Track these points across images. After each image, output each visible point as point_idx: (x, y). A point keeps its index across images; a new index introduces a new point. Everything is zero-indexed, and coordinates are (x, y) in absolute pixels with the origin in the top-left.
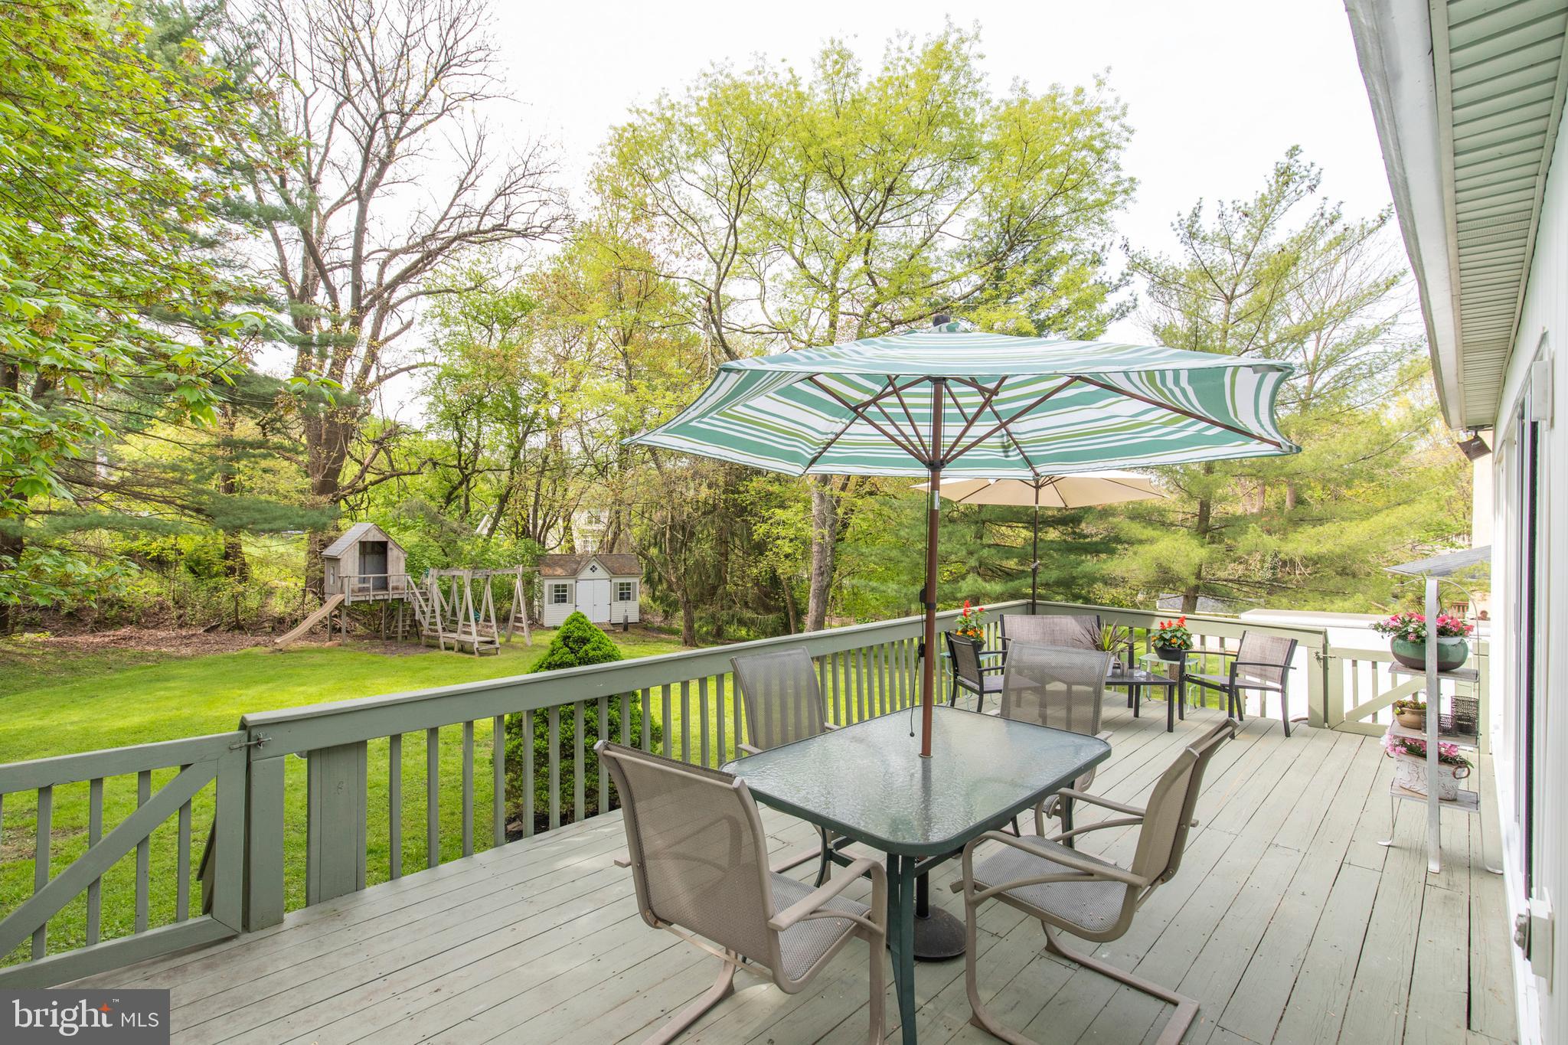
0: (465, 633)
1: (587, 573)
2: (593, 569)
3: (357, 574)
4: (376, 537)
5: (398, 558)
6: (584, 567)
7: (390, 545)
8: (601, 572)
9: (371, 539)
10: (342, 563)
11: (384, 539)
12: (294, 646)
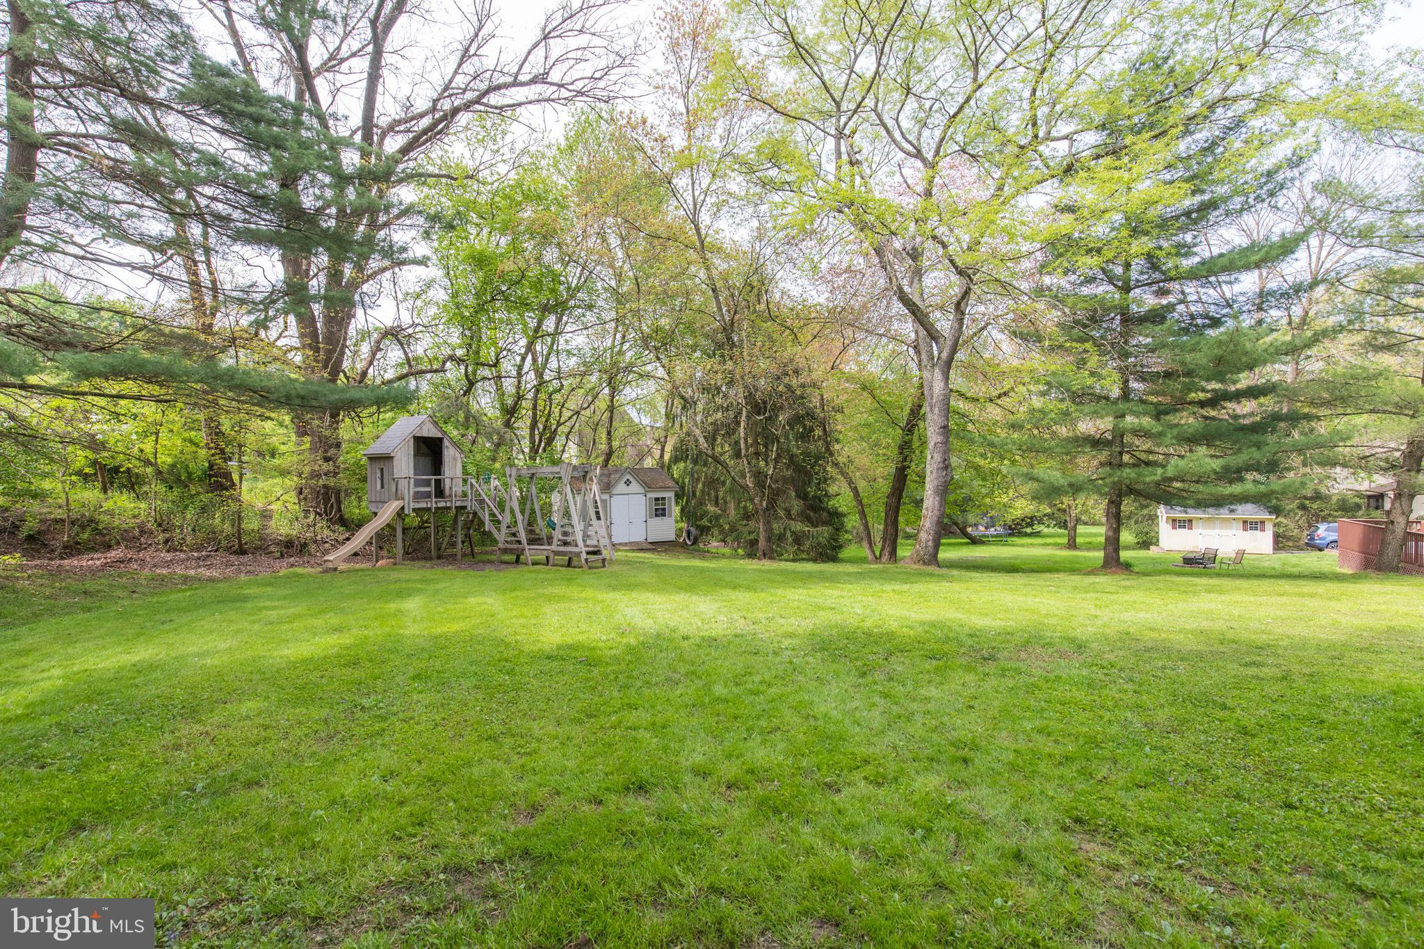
0: (565, 544)
1: (621, 487)
2: (628, 483)
3: (411, 474)
4: (430, 431)
5: (455, 459)
6: (617, 481)
7: (446, 443)
8: (635, 487)
9: (425, 434)
10: (396, 462)
11: (440, 435)
12: (342, 567)
